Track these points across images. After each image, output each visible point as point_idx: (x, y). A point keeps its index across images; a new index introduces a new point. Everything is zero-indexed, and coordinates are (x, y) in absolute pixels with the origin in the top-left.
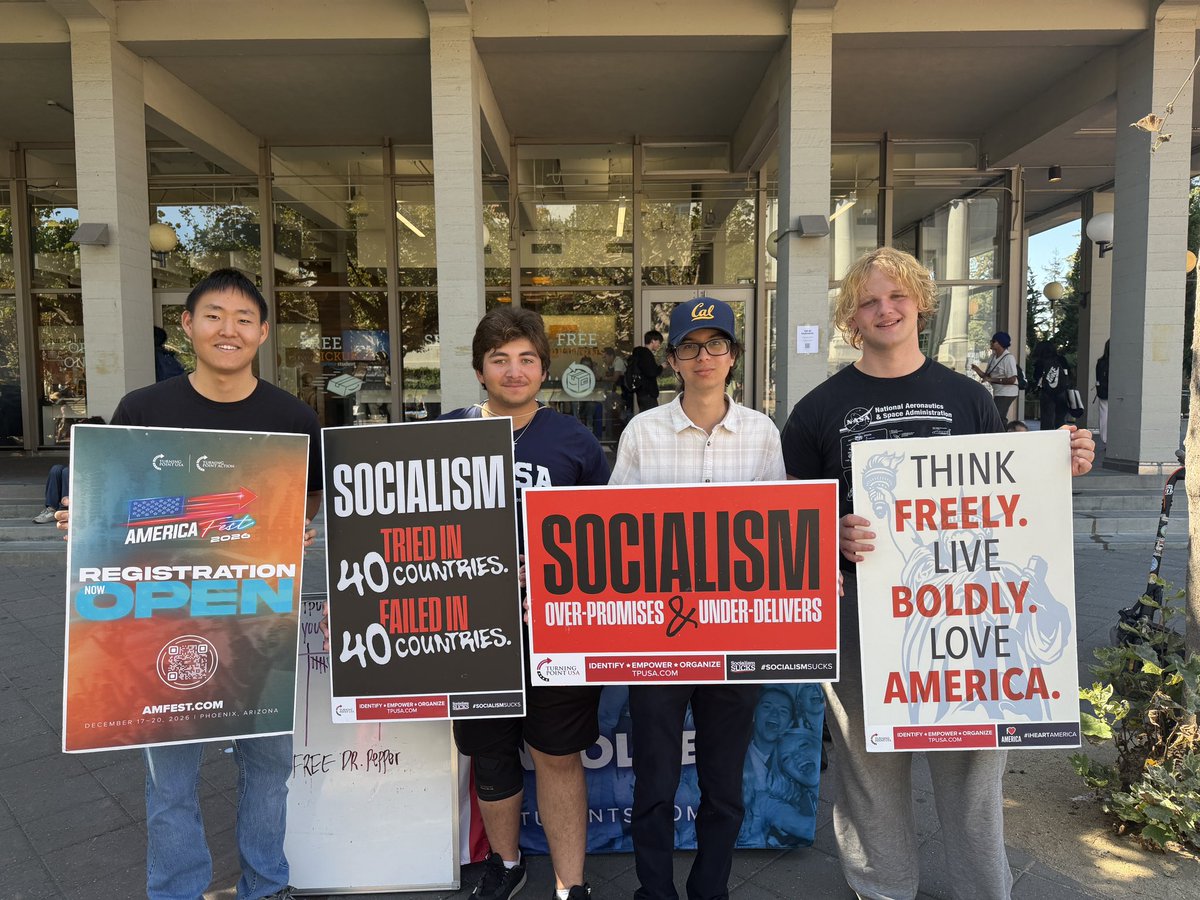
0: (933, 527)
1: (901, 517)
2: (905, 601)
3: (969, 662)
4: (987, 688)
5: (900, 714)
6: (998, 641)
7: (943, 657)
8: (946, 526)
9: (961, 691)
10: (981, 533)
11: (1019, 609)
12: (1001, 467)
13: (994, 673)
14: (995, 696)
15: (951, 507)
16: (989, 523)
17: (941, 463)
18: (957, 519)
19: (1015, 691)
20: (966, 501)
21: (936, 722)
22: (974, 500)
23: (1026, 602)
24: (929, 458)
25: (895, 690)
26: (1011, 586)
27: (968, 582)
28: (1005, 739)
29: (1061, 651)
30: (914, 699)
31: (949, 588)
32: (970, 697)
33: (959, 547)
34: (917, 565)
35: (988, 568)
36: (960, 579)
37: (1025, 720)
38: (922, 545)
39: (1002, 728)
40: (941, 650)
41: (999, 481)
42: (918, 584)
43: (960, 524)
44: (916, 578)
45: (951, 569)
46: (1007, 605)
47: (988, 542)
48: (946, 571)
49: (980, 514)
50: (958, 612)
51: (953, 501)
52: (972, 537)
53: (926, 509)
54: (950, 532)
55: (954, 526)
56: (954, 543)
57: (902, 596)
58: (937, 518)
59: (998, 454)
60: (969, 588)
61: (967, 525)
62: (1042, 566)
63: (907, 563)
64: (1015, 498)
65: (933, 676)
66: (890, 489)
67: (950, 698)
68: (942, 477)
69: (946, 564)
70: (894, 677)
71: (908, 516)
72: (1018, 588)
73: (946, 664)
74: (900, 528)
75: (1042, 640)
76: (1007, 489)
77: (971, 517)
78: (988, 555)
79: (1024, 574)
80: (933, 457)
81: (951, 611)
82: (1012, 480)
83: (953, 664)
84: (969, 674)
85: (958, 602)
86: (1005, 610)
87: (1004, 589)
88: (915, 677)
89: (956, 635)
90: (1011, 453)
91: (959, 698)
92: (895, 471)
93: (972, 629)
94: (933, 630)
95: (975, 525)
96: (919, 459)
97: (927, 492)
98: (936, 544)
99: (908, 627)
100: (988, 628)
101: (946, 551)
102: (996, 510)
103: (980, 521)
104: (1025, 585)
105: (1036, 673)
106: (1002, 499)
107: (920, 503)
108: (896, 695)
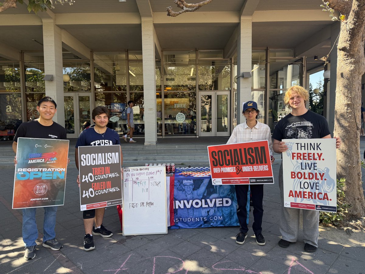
0: (301, 159)
1: (293, 156)
2: (294, 175)
3: (309, 190)
4: (313, 196)
5: (292, 199)
6: (316, 186)
7: (303, 188)
8: (304, 159)
9: (307, 196)
10: (313, 161)
11: (322, 179)
12: (318, 146)
13: (315, 193)
14: (315, 198)
15: (305, 155)
16: (314, 159)
17: (303, 145)
18: (307, 158)
19: (320, 198)
20: (309, 154)
21: (301, 202)
22: (311, 154)
23: (323, 178)
24: (300, 144)
25: (291, 194)
26: (320, 174)
27: (309, 172)
28: (317, 208)
29: (332, 190)
30: (296, 197)
31: (304, 173)
32: (309, 198)
33: (307, 164)
34: (297, 167)
35: (314, 169)
36: (307, 171)
37: (322, 204)
38: (298, 163)
39: (317, 206)
40: (302, 186)
41: (317, 150)
42: (297, 171)
43: (307, 159)
44: (297, 170)
45: (305, 169)
46: (319, 178)
47: (314, 163)
48: (304, 169)
49: (312, 157)
50: (307, 179)
51: (306, 154)
52: (310, 162)
53: (299, 155)
54: (305, 160)
55: (306, 159)
56: (306, 163)
57: (293, 174)
58: (302, 157)
59: (317, 144)
60: (309, 174)
61: (309, 159)
62: (328, 170)
63: (295, 167)
64: (321, 154)
65: (300, 192)
66: (291, 150)
67: (304, 197)
68: (303, 148)
69: (304, 167)
70: (291, 191)
71: (295, 156)
72: (322, 174)
73: (303, 190)
74: (293, 159)
75: (327, 187)
76: (319, 152)
77: (310, 157)
78: (314, 166)
79: (323, 171)
80: (301, 144)
81: (305, 178)
82: (321, 150)
83: (305, 190)
84: (309, 193)
85: (307, 176)
86: (318, 179)
87: (318, 174)
88: (296, 192)
89: (306, 184)
90: (320, 143)
91: (306, 198)
92: (292, 146)
93: (310, 183)
94: (300, 182)
95: (311, 159)
96: (298, 144)
97: (299, 151)
98: (302, 163)
99: (294, 181)
100: (314, 183)
101: (304, 165)
102: (316, 156)
103: (312, 159)
104: (323, 174)
105: (326, 194)
106: (318, 154)
107: (298, 154)
108: (291, 195)
